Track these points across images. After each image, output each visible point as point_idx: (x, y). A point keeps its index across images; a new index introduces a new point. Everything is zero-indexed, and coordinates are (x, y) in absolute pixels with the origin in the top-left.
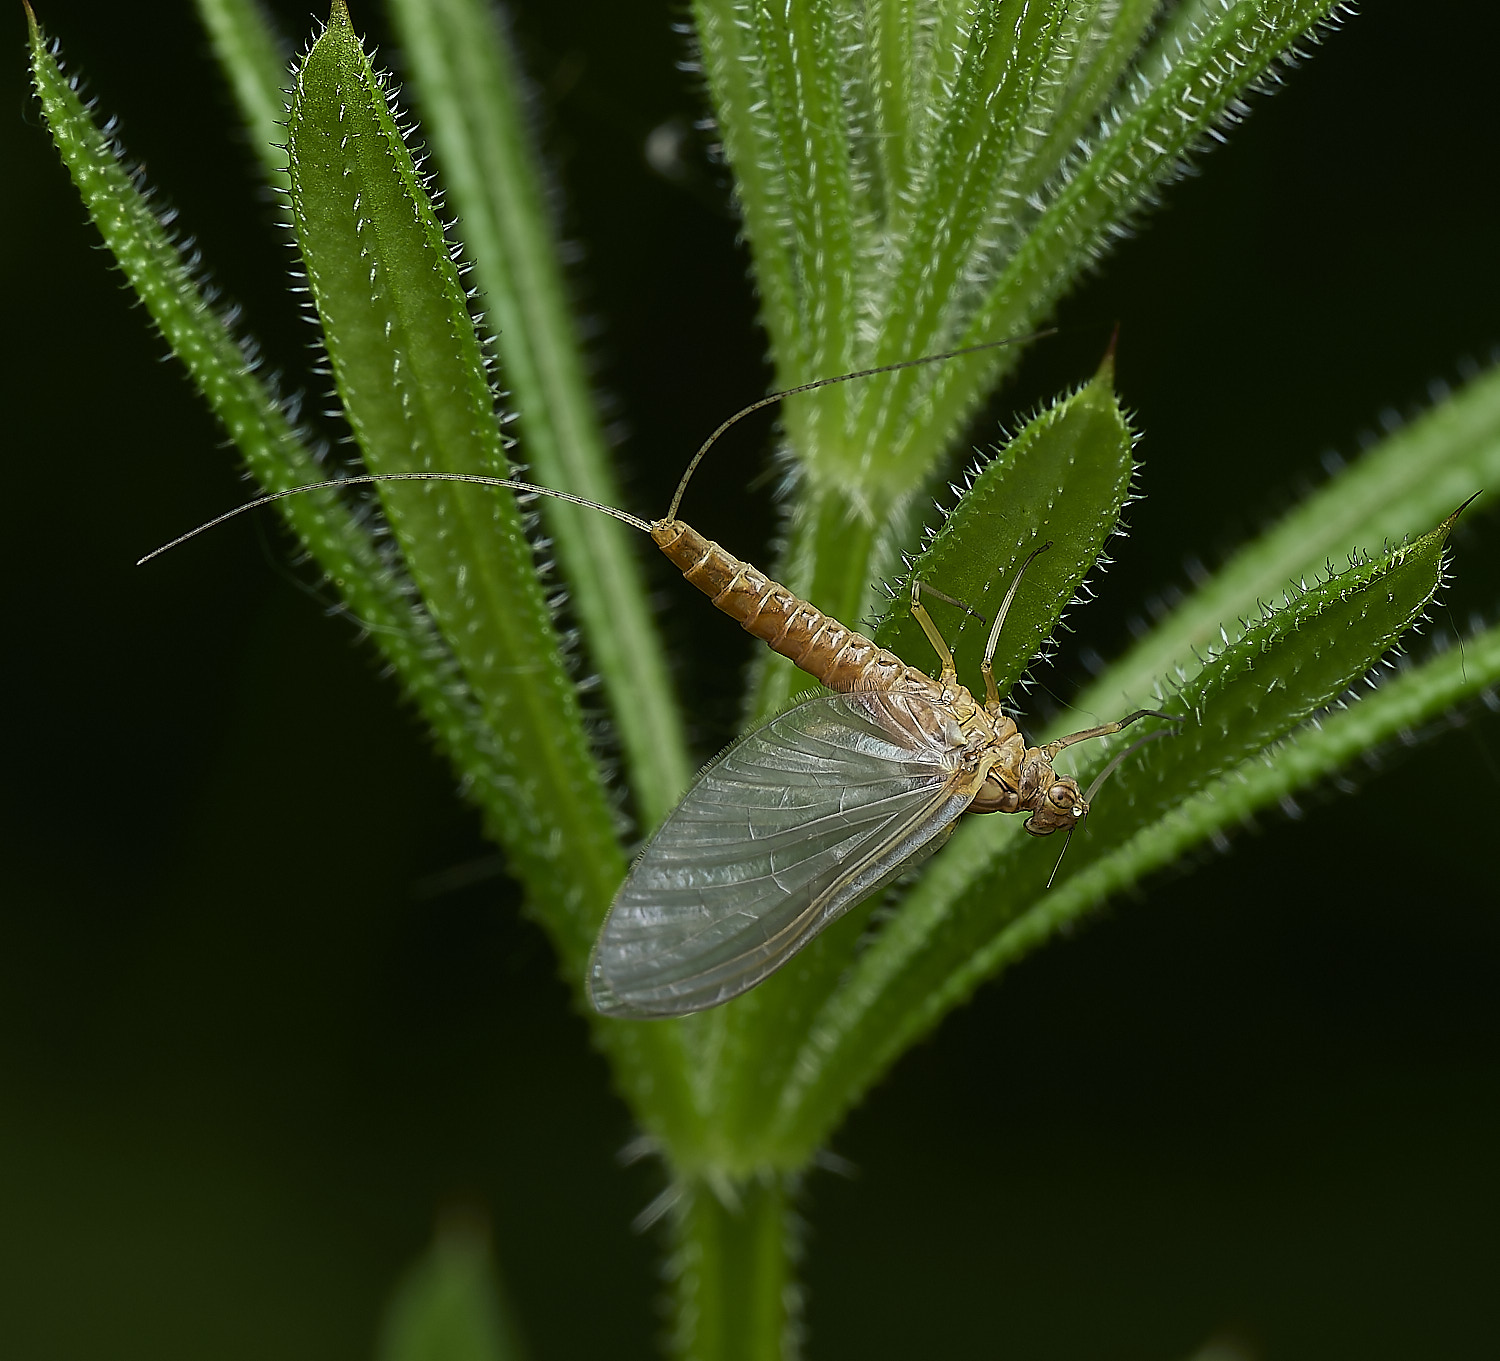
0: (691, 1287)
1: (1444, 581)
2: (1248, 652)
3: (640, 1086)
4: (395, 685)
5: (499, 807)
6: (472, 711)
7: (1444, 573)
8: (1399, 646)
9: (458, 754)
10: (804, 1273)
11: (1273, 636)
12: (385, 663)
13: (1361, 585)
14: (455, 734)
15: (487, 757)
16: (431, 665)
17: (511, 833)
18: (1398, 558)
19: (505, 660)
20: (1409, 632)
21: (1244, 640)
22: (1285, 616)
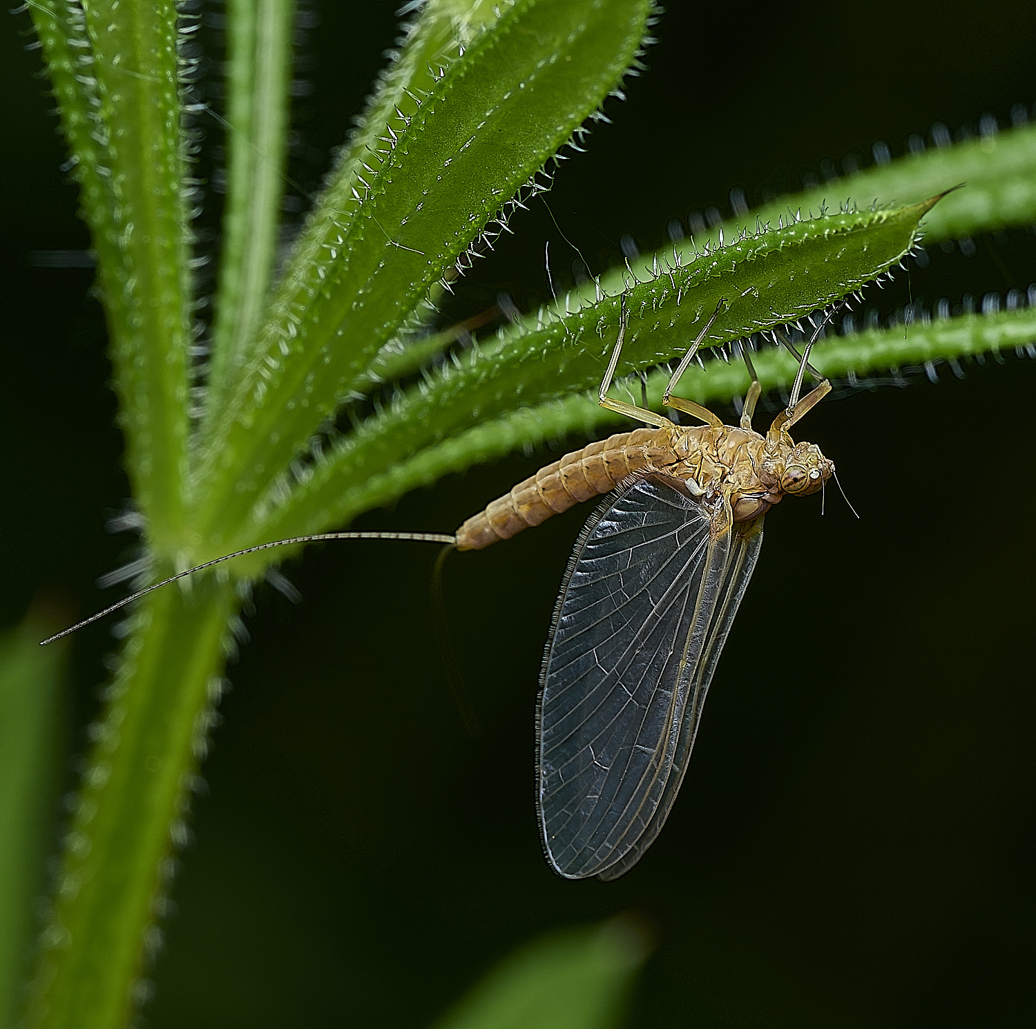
0: (134, 648)
1: (913, 250)
2: (734, 256)
3: (142, 466)
4: (38, 59)
5: (93, 191)
6: (95, 102)
7: (915, 243)
8: (860, 293)
9: (73, 136)
10: (231, 669)
11: (759, 249)
12: (35, 37)
13: (844, 230)
14: (74, 117)
15: (97, 146)
16: (74, 53)
17: (97, 217)
18: (880, 218)
19: (131, 64)
20: (871, 283)
21: (736, 245)
22: (775, 236)
